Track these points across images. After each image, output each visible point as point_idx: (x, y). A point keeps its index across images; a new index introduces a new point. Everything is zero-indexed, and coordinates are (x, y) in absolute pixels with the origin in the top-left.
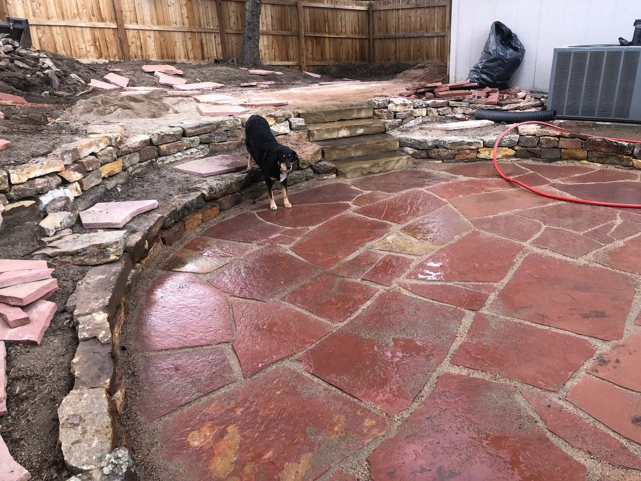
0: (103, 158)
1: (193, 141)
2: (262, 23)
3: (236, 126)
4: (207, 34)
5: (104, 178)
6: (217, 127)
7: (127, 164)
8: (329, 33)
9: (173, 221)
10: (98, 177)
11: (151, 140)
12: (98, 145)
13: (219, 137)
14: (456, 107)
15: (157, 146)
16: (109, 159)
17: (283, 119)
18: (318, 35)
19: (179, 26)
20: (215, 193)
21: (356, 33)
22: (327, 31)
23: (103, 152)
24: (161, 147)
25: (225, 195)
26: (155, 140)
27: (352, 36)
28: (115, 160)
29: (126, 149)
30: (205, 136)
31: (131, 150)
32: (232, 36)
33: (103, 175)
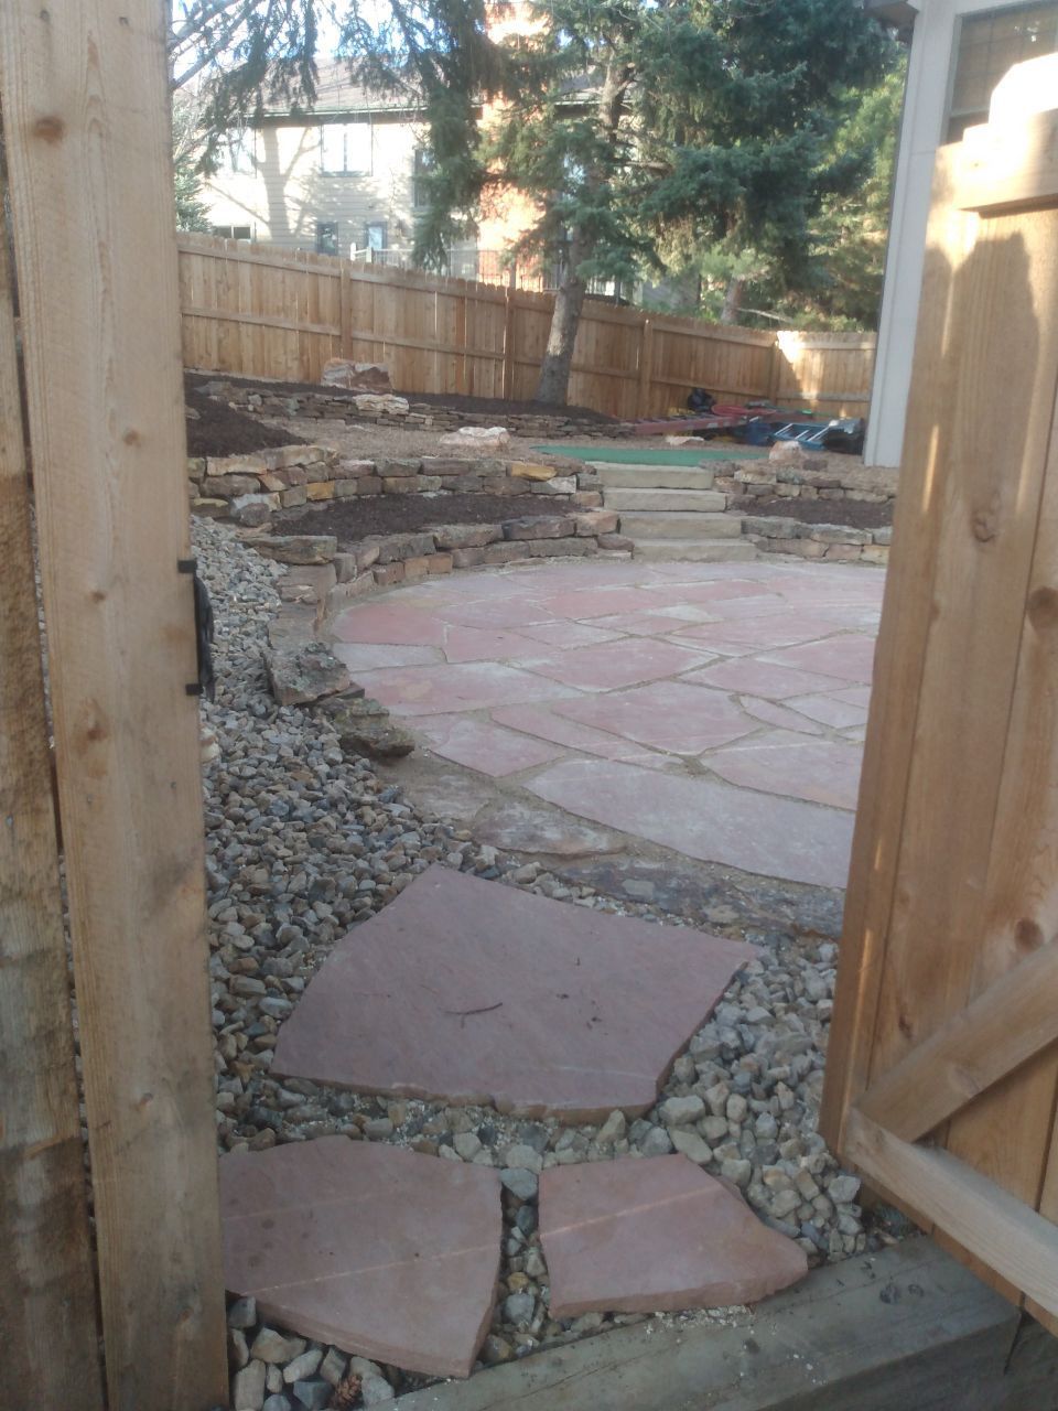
0: (312, 474)
1: (432, 482)
2: (580, 351)
3: (497, 472)
4: (483, 361)
5: (309, 500)
6: (470, 469)
7: (340, 493)
8: (696, 380)
9: (391, 558)
10: (302, 495)
11: (375, 468)
12: (308, 457)
13: (470, 484)
14: (852, 489)
15: (382, 478)
16: (318, 477)
17: (570, 472)
18: (674, 381)
19: (438, 341)
20: (451, 540)
21: (744, 385)
22: (692, 375)
23: (313, 466)
24: (387, 480)
25: (463, 547)
26: (380, 468)
27: (736, 390)
28: (325, 481)
29: (342, 471)
30: (450, 480)
31: (348, 474)
32: (525, 367)
33: (309, 495)
